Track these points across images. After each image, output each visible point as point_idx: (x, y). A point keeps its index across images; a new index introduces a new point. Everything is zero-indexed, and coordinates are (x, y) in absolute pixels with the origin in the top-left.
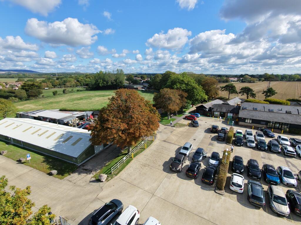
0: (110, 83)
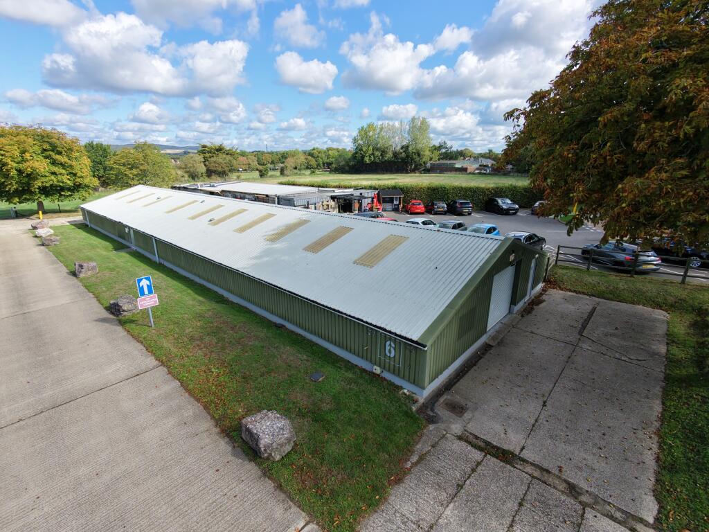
0: (389, 155)
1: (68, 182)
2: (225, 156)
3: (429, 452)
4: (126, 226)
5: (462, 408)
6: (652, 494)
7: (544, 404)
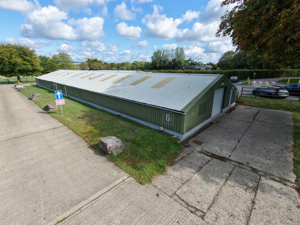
1: (30, 68)
2: (97, 63)
3: (186, 156)
4: (54, 83)
5: (201, 143)
6: (293, 172)
7: (239, 141)
